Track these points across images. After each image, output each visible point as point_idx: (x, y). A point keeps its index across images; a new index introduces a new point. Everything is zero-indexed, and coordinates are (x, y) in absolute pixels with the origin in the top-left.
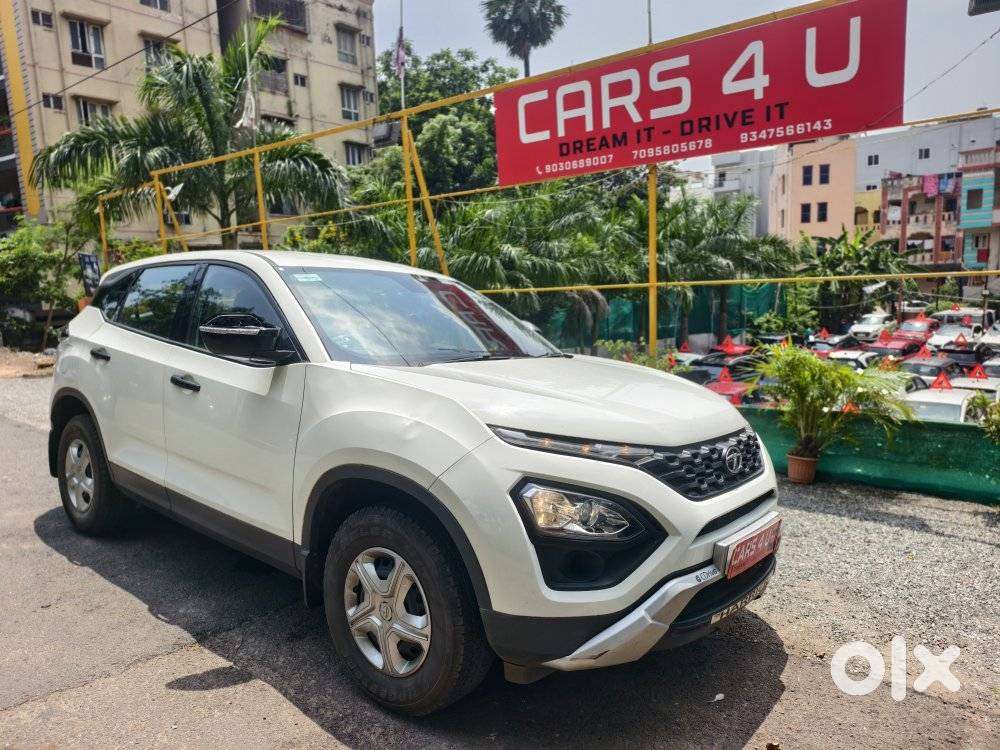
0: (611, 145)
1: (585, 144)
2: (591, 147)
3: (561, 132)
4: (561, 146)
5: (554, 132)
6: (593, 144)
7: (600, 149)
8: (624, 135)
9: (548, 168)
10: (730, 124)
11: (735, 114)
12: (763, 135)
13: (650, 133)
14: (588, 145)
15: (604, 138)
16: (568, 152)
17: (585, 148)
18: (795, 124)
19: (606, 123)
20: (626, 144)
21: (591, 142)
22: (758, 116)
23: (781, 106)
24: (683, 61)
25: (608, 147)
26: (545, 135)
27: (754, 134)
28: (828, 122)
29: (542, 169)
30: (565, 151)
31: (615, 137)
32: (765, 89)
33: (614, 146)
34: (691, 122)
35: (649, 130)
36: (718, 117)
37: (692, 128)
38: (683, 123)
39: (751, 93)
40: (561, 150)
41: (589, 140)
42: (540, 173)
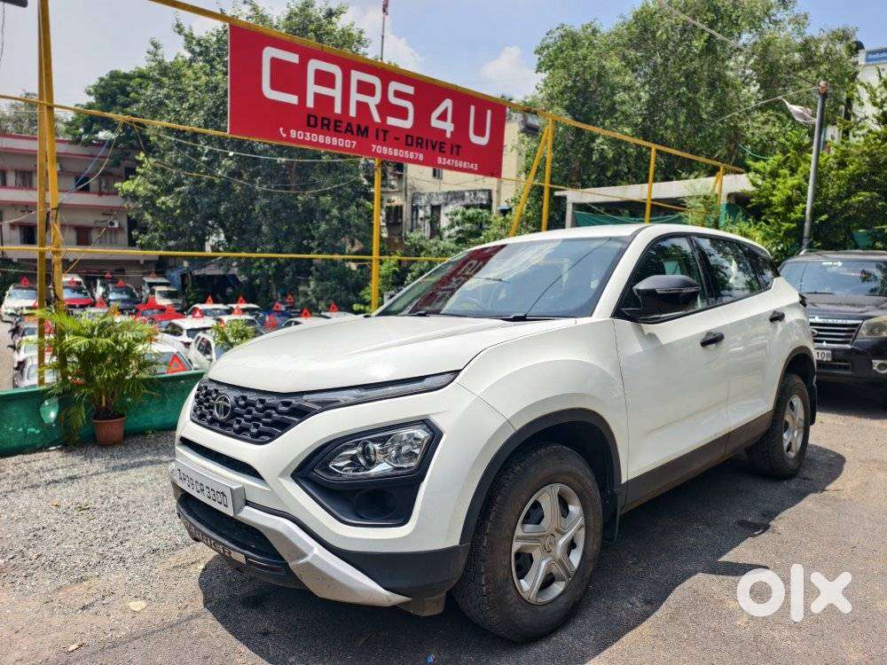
0: (355, 133)
1: (332, 124)
2: (338, 128)
3: (310, 103)
4: (309, 116)
5: (303, 99)
6: (339, 126)
7: (345, 132)
8: (366, 128)
9: (293, 133)
10: (434, 148)
11: (436, 142)
12: (449, 162)
13: (385, 134)
14: (336, 126)
15: (349, 125)
16: (315, 126)
17: (332, 127)
18: (463, 160)
19: (353, 112)
20: (367, 136)
21: (338, 124)
22: (447, 148)
23: (458, 147)
24: (410, 90)
25: (352, 133)
26: (293, 99)
27: (444, 159)
28: (476, 165)
29: (287, 131)
30: (312, 122)
31: (359, 127)
32: (451, 132)
33: (358, 135)
34: (412, 137)
35: (385, 132)
36: (427, 140)
37: (412, 142)
38: (407, 136)
39: (444, 131)
40: (309, 121)
41: (336, 121)
42: (284, 135)
